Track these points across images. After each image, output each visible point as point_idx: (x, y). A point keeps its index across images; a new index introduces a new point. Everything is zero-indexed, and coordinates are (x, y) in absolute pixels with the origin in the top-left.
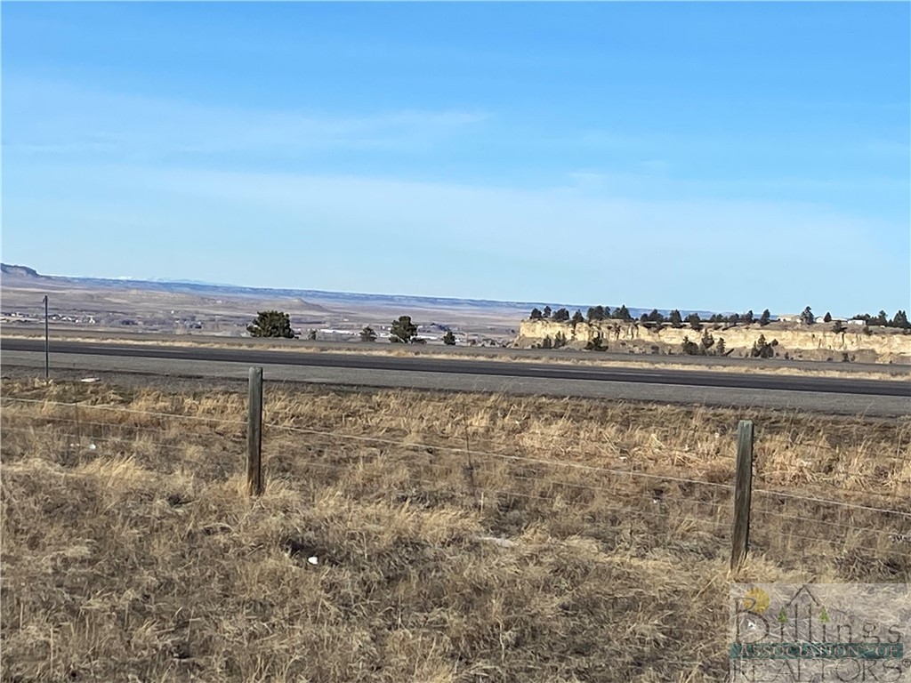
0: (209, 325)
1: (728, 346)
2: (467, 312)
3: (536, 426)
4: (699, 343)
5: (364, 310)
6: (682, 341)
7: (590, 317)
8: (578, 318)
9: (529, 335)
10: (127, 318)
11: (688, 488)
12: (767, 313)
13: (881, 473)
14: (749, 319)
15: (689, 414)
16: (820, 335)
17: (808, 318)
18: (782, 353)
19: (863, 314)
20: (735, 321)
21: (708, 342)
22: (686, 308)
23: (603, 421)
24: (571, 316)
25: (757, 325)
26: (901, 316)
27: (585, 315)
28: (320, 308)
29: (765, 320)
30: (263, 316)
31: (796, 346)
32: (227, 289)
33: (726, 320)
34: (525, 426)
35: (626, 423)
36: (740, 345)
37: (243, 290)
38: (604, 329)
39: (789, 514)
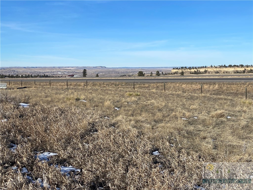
0: (129, 73)
1: (200, 71)
2: (164, 69)
3: (183, 85)
4: (196, 71)
5: (149, 69)
6: (194, 71)
7: (181, 68)
8: (179, 69)
9: (173, 71)
10: (118, 72)
11: (197, 89)
12: (206, 66)
13: (214, 87)
14: (203, 67)
15: (197, 83)
16: (213, 69)
17: (212, 66)
18: (208, 71)
19: (219, 65)
20: (201, 67)
21: (198, 71)
22: (194, 66)
23: (189, 84)
24: (179, 68)
25: (204, 68)
26: (225, 65)
27: (180, 68)
28: (144, 69)
29: (206, 67)
30: (139, 72)
31: (210, 70)
32: (131, 68)
33: (200, 68)
34: (182, 85)
35: (191, 84)
36: (202, 71)
37: (133, 68)
38: (183, 70)
39: (206, 91)
